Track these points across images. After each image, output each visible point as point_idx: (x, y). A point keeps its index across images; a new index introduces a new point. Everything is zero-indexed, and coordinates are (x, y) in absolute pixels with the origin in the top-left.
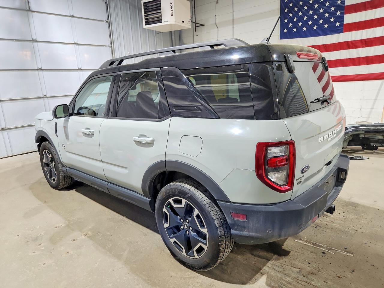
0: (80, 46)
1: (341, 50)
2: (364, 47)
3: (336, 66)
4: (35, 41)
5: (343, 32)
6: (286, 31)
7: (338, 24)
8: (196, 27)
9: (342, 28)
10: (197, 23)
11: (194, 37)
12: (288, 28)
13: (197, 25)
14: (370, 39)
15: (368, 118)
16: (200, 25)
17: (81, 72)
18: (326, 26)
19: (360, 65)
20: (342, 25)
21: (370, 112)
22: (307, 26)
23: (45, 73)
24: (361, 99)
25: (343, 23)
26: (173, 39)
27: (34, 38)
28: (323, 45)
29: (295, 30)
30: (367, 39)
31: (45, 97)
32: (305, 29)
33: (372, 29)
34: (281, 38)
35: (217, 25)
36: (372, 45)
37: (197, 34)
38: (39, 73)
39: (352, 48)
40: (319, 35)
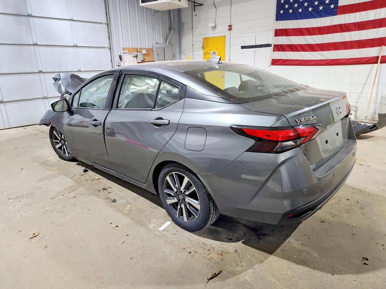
0: (75, 23)
1: (334, 33)
2: (356, 30)
3: (329, 50)
4: (30, 16)
5: (337, 15)
6: (282, 12)
7: (332, 6)
8: (194, 6)
9: (337, 10)
10: (196, 3)
11: (193, 17)
12: (284, 9)
13: (196, 4)
14: (363, 22)
15: (357, 102)
16: (199, 5)
17: (77, 49)
18: (321, 8)
19: (352, 49)
20: (336, 7)
21: (359, 97)
22: (303, 8)
23: (41, 48)
24: (351, 83)
25: (337, 5)
26: (172, 19)
27: (30, 13)
28: (317, 28)
29: (291, 11)
30: (360, 22)
31: (41, 72)
32: (300, 10)
33: (365, 12)
34: (277, 20)
35: (215, 4)
36: (364, 29)
37: (196, 14)
38: (35, 48)
39: (346, 31)
40: (314, 17)
